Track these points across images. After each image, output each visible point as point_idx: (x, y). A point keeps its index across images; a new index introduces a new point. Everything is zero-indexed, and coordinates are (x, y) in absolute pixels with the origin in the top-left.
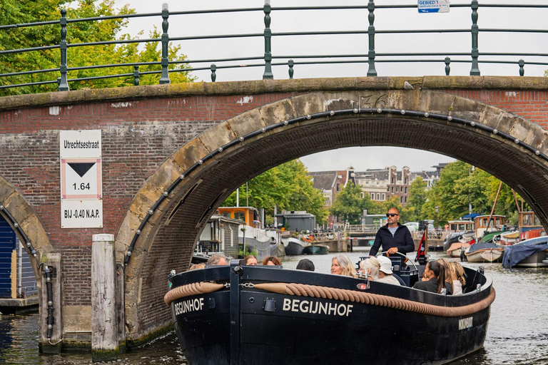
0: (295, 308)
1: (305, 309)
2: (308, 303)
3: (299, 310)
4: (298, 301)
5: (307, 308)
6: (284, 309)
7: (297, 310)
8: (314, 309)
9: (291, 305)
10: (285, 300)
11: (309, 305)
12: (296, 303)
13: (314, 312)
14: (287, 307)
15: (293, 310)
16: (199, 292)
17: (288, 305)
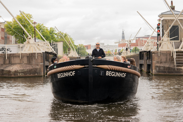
0: (110, 74)
1: (113, 75)
2: (114, 72)
3: (111, 75)
4: (111, 72)
5: (113, 74)
6: (107, 75)
7: (110, 75)
8: (115, 75)
9: (109, 73)
10: (107, 71)
11: (114, 73)
12: (110, 73)
13: (116, 76)
14: (107, 74)
15: (109, 75)
16: (73, 69)
17: (108, 73)
